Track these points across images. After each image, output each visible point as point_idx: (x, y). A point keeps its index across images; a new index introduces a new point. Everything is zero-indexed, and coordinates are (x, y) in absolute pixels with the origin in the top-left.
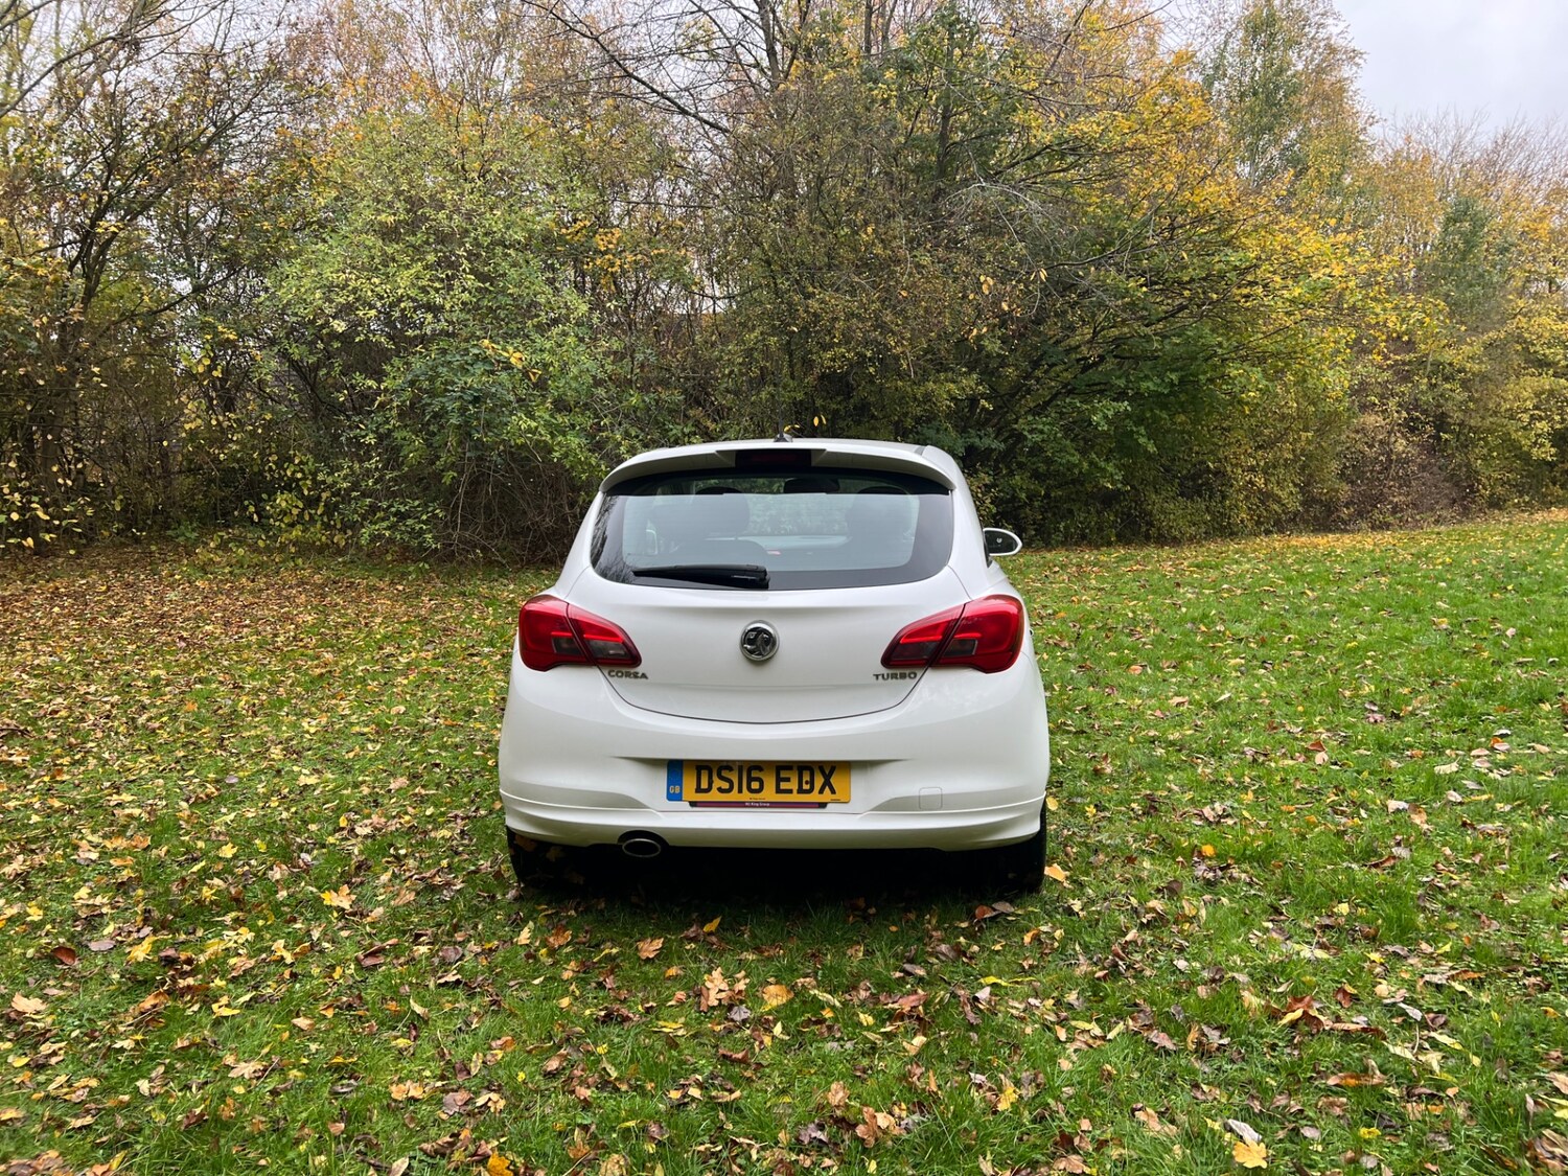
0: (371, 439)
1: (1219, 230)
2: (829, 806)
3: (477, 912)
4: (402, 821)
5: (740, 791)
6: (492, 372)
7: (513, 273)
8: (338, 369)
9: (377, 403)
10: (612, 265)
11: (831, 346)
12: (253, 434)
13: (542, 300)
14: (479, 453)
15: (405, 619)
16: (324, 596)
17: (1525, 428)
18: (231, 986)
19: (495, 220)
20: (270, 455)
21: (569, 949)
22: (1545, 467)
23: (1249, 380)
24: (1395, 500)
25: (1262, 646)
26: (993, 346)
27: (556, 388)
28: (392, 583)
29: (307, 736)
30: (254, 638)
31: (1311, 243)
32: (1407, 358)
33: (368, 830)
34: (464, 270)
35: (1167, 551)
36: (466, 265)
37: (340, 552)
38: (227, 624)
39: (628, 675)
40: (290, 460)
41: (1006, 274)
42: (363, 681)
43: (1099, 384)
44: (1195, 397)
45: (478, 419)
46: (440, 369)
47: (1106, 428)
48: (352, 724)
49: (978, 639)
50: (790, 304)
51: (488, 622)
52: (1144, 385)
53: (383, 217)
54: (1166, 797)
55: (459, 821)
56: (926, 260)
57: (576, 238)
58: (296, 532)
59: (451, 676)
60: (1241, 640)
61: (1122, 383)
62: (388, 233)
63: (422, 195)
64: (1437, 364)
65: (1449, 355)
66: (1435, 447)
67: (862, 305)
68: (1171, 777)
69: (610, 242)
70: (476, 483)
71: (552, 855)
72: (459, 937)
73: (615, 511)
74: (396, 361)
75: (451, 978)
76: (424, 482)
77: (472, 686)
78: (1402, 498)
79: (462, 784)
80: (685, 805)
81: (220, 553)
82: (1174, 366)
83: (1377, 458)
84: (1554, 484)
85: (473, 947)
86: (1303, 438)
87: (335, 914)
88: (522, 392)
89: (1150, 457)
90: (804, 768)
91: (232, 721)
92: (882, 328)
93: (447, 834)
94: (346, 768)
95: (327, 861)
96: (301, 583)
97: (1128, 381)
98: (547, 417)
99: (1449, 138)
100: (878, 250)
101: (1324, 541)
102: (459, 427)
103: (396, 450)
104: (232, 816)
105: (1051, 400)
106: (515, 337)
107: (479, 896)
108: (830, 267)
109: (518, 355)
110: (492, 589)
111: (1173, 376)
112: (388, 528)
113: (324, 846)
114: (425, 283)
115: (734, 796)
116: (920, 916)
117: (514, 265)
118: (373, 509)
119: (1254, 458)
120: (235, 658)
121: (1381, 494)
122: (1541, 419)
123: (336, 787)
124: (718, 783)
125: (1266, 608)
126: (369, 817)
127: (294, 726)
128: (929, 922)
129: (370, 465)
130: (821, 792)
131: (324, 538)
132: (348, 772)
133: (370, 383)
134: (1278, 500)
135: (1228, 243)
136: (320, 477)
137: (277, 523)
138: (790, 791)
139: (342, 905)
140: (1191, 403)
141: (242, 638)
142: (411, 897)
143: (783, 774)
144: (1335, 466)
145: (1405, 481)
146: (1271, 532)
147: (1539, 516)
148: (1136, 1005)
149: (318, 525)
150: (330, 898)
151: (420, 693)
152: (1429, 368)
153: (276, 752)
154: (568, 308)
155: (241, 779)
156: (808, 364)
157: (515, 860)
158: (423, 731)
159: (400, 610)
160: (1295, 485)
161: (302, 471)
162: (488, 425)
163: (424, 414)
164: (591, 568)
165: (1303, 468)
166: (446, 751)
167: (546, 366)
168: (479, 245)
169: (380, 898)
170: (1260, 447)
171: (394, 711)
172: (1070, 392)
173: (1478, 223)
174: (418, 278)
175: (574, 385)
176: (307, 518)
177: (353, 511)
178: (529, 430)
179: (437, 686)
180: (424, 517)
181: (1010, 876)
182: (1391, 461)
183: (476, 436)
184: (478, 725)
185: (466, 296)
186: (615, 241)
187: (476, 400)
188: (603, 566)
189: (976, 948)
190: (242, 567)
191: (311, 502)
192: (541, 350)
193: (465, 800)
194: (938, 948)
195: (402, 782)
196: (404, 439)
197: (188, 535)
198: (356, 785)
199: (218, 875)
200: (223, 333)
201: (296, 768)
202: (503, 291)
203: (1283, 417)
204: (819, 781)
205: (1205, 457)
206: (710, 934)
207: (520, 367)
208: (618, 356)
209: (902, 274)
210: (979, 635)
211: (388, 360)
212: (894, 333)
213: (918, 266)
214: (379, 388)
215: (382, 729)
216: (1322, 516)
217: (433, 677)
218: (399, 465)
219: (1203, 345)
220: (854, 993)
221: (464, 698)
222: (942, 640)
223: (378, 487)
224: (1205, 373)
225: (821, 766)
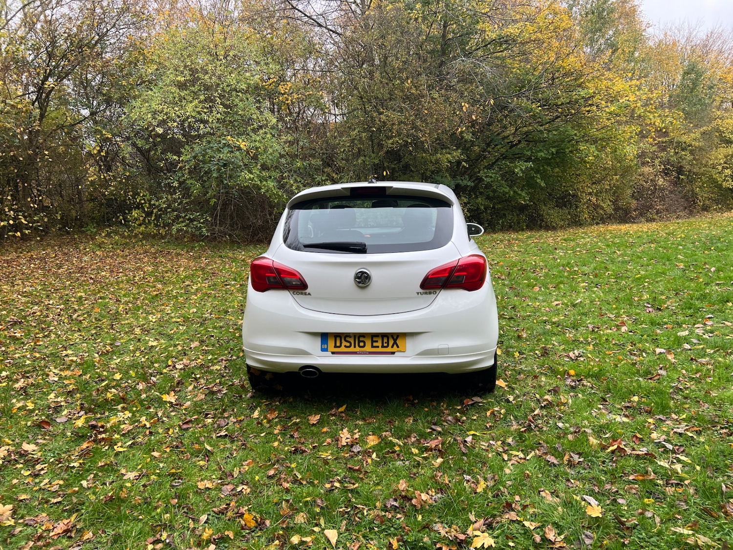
0: (176, 184)
1: (576, 80)
3: (234, 403)
4: (197, 362)
5: (355, 347)
6: (232, 152)
7: (241, 104)
8: (159, 151)
9: (178, 167)
10: (287, 100)
11: (392, 137)
12: (120, 182)
13: (254, 117)
14: (227, 190)
15: (194, 268)
16: (156, 258)
17: (719, 173)
18: (122, 438)
19: (232, 79)
20: (129, 192)
21: (277, 420)
22: (729, 191)
23: (590, 152)
24: (658, 207)
25: (596, 277)
26: (468, 137)
27: (262, 158)
28: (187, 252)
29: (151, 323)
30: (125, 278)
31: (620, 85)
32: (664, 140)
33: (182, 366)
34: (218, 103)
35: (550, 233)
36: (218, 100)
37: (163, 237)
38: (112, 271)
39: (302, 294)
40: (138, 194)
41: (474, 102)
42: (176, 297)
43: (518, 154)
44: (563, 160)
45: (226, 174)
46: (208, 151)
47: (521, 175)
48: (172, 317)
49: (465, 275)
50: (372, 117)
51: (233, 269)
52: (540, 154)
53: (179, 78)
54: (551, 348)
55: (223, 362)
56: (436, 96)
57: (270, 87)
58: (142, 228)
59: (217, 295)
60: (585, 274)
61: (529, 153)
62: (182, 86)
63: (197, 67)
64: (678, 143)
65: (684, 138)
66: (677, 182)
67: (406, 118)
68: (554, 339)
69: (286, 89)
70: (225, 205)
71: (267, 377)
72: (226, 415)
73: (294, 217)
74: (187, 147)
75: (223, 433)
76: (201, 204)
77: (227, 299)
78: (661, 207)
79: (224, 345)
81: (107, 238)
82: (554, 145)
83: (649, 188)
85: (233, 419)
86: (614, 179)
87: (168, 405)
88: (246, 161)
89: (542, 188)
90: (384, 336)
91: (116, 316)
92: (416, 128)
93: (219, 368)
94: (170, 338)
95: (163, 381)
96: (146, 252)
97: (532, 153)
98: (258, 173)
99: (685, 34)
100: (413, 91)
101: (624, 227)
102: (217, 178)
103: (188, 189)
104: (119, 360)
105: (495, 162)
106: (243, 135)
107: (234, 396)
108: (390, 99)
109: (244, 143)
110: (234, 254)
111: (553, 150)
112: (185, 226)
113: (161, 374)
114: (199, 110)
115: (352, 349)
116: (439, 404)
117: (241, 100)
118: (178, 217)
119: (591, 188)
120: (116, 287)
121: (651, 205)
122: (727, 168)
123: (166, 347)
124: (344, 343)
125: (597, 259)
126: (182, 360)
127: (145, 318)
128: (443, 407)
129: (176, 196)
130: (392, 347)
131: (155, 231)
132: (171, 340)
133: (175, 157)
134: (602, 208)
135: (580, 86)
136: (153, 202)
137: (133, 224)
138: (378, 347)
139: (171, 401)
140: (562, 163)
141: (119, 278)
142: (203, 396)
143: (375, 339)
144: (629, 192)
145: (662, 199)
146: (599, 223)
147: (725, 214)
148: (540, 444)
149: (152, 225)
150: (166, 398)
151: (203, 303)
152: (675, 145)
153: (138, 331)
154: (267, 121)
155: (122, 343)
156: (381, 146)
157: (251, 379)
158: (205, 321)
159: (192, 264)
160: (611, 201)
161: (144, 199)
162: (231, 177)
163: (200, 172)
164: (283, 244)
165: (614, 193)
166: (216, 329)
167: (257, 148)
168: (224, 91)
169: (189, 397)
170: (594, 183)
171: (191, 311)
172: (504, 158)
173: (699, 74)
174: (196, 107)
175: (270, 157)
176: (147, 221)
177: (169, 217)
178: (250, 179)
179: (210, 299)
180: (202, 221)
181: (480, 385)
182: (656, 189)
183: (225, 182)
184: (231, 318)
185: (219, 116)
186: (288, 88)
187: (225, 165)
188: (289, 243)
189: (464, 418)
190: (117, 245)
191: (149, 214)
192: (255, 141)
193: (226, 352)
194: (447, 418)
195: (196, 344)
196: (192, 184)
197: (92, 230)
198: (175, 346)
199: (114, 387)
200: (105, 134)
201: (147, 338)
202: (236, 113)
203: (605, 169)
204: (391, 342)
205: (568, 188)
207: (245, 149)
208: (291, 143)
209: (425, 102)
210: (466, 273)
211: (183, 147)
212: (421, 131)
213: (433, 98)
214: (179, 160)
215: (186, 320)
216: (623, 216)
217: (209, 295)
218: (189, 197)
219: (567, 135)
220: (409, 439)
221: (223, 305)
222: (448, 276)
223: (180, 206)
224: (568, 148)
225: (392, 335)
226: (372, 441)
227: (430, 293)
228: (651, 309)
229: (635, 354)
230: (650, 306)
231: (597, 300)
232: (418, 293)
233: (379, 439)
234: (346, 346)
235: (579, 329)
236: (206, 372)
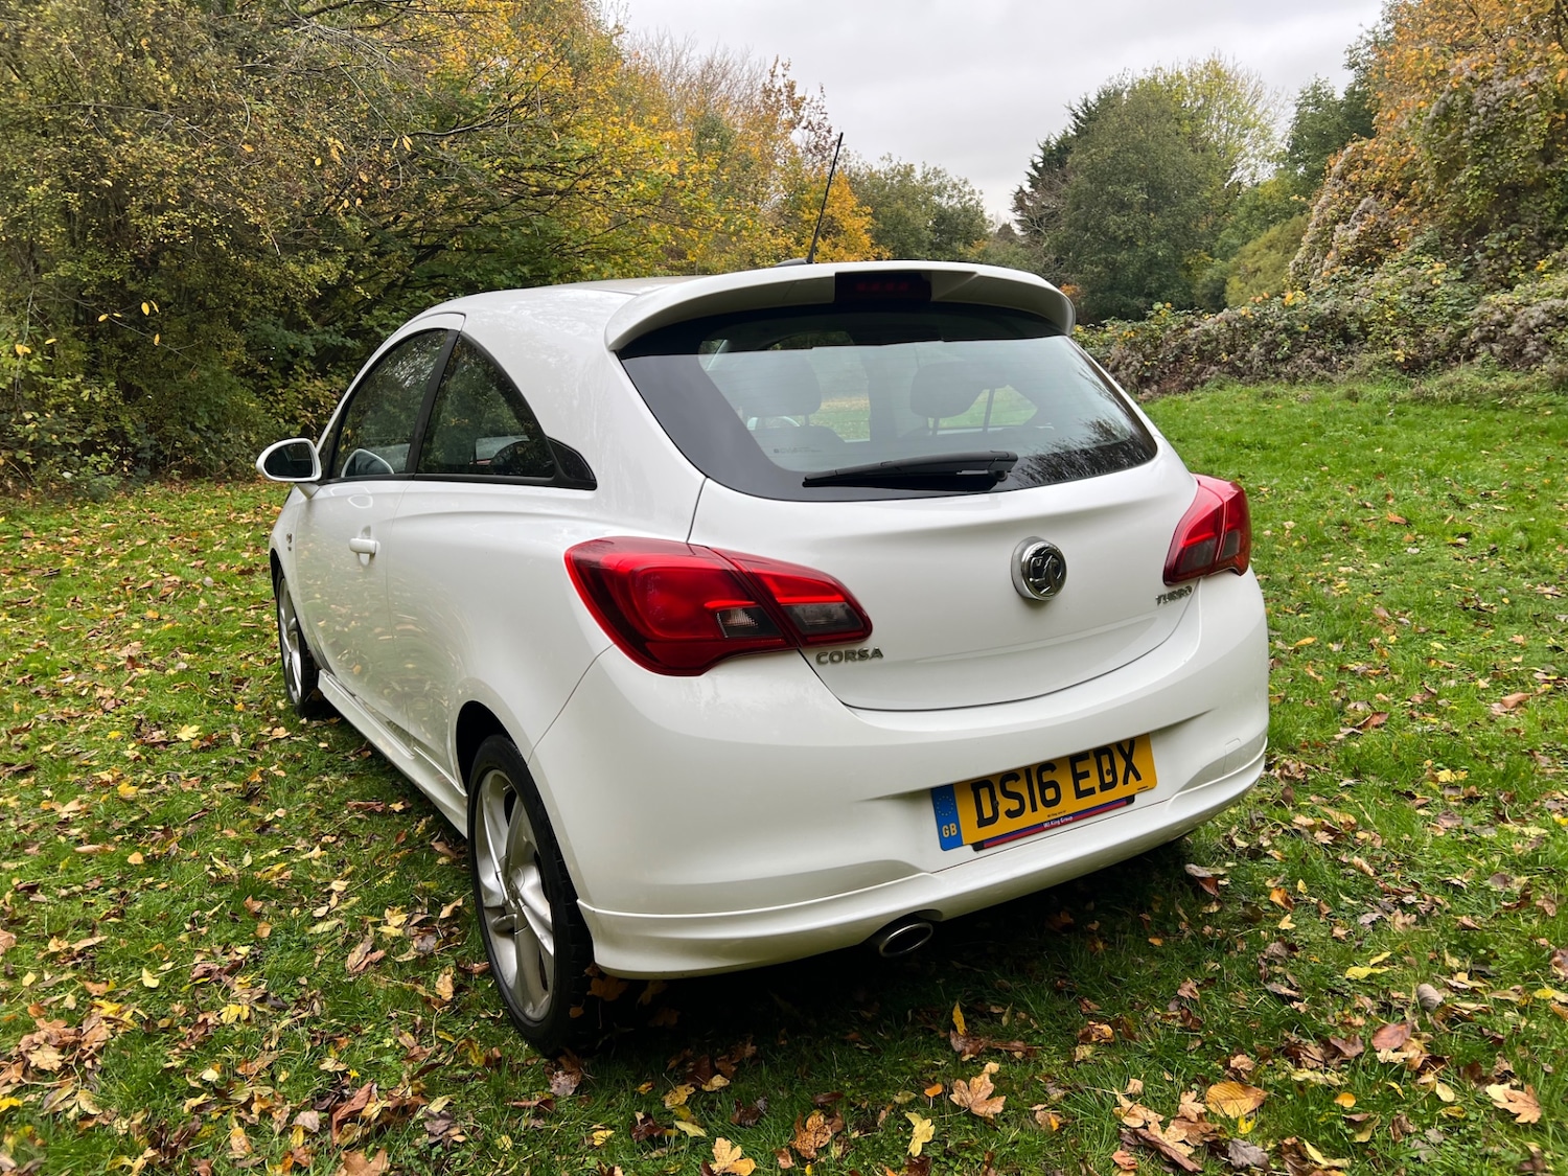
2: (1135, 797)
5: (1034, 809)
43: (442, 276)
52: (497, 278)
56: (265, 109)
71: (648, 994)
80: (969, 851)
82: (521, 259)
90: (1103, 755)
105: (383, 293)
124: (1004, 804)
138: (1091, 791)
142: (380, 1163)
143: (1081, 769)
172: (405, 285)
204: (1121, 767)
206: (974, 1032)
209: (243, 124)
213: (256, 115)
225: (1119, 745)
227: (1180, 595)
232: (1159, 599)
234: (1011, 814)
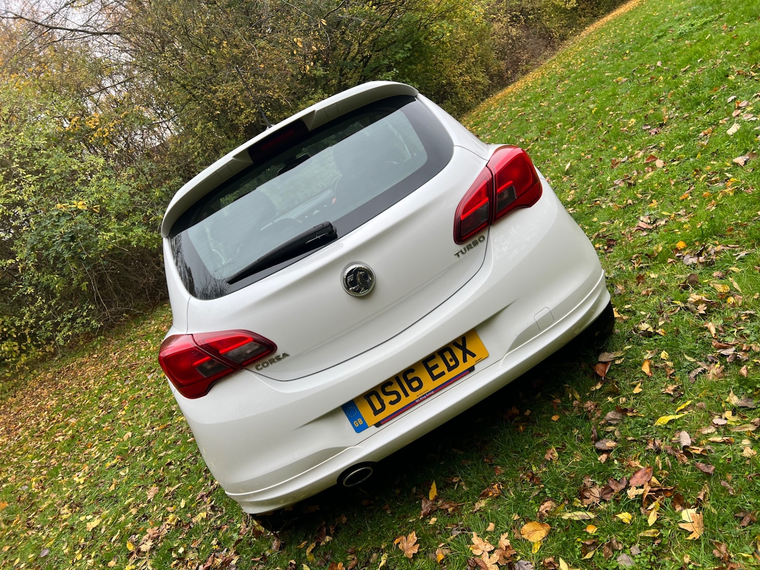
0: (30, 290)
2: (475, 367)
4: (169, 521)
5: (407, 395)
6: (73, 219)
7: (50, 162)
9: (20, 269)
10: (104, 133)
11: (242, 111)
13: (75, 167)
14: (92, 265)
15: (106, 373)
16: (56, 384)
19: (23, 139)
22: (574, 12)
23: (443, 29)
24: (524, 58)
25: (550, 136)
26: (320, 72)
27: (112, 208)
28: (90, 355)
29: (81, 487)
30: (26, 433)
33: (150, 544)
34: (22, 174)
36: (21, 171)
37: (54, 354)
39: (272, 361)
41: (305, 33)
42: (98, 427)
43: (376, 68)
44: (422, 52)
45: (80, 248)
46: (43, 233)
48: (104, 462)
49: (513, 185)
50: (208, 101)
51: (151, 349)
54: (606, 231)
56: (262, 43)
57: (76, 129)
58: (24, 359)
59: (148, 394)
60: (537, 140)
61: (386, 62)
66: (527, 26)
68: (595, 219)
69: (96, 122)
70: (101, 280)
73: (184, 246)
74: (16, 242)
76: (72, 296)
77: (162, 393)
78: (527, 55)
79: (192, 468)
80: (373, 429)
82: (406, 40)
83: (508, 43)
84: (581, 17)
86: (475, 48)
88: (95, 221)
90: (443, 352)
91: (31, 502)
92: (261, 89)
93: (203, 515)
94: (113, 499)
96: (41, 383)
97: (389, 59)
100: (235, 51)
101: (510, 88)
102: (73, 257)
103: (47, 288)
106: (73, 194)
107: (254, 562)
108: (217, 72)
109: (81, 203)
110: (143, 329)
111: (408, 45)
112: (69, 330)
114: (5, 192)
115: (404, 401)
117: (48, 157)
118: (56, 324)
119: (460, 69)
120: (20, 453)
121: (517, 58)
123: (114, 519)
124: (387, 399)
125: (531, 121)
126: (145, 532)
127: (70, 483)
128: (574, 399)
129: (39, 303)
130: (465, 360)
131: (40, 353)
132: (116, 502)
133: (9, 261)
134: (479, 83)
136: (17, 324)
137: (10, 360)
138: (443, 374)
140: (421, 56)
141: (20, 436)
143: (431, 365)
144: (493, 55)
145: (524, 48)
146: (484, 99)
147: (583, 34)
149: (33, 348)
153: (65, 511)
154: (93, 166)
155: (50, 549)
156: (235, 127)
158: (150, 443)
159: (101, 368)
160: (483, 72)
161: (5, 327)
162: (88, 248)
163: (49, 262)
164: (193, 299)
165: (481, 63)
166: (171, 449)
167: (99, 201)
168: (22, 157)
170: (459, 63)
171: (125, 438)
175: (121, 202)
176: (24, 348)
177: (43, 334)
178: (111, 238)
179: (143, 405)
180: (85, 314)
182: (513, 40)
183: (84, 257)
185: (33, 188)
186: (98, 120)
187: (73, 239)
188: (200, 290)
190: (6, 392)
192: (92, 194)
193: (201, 480)
194: (607, 418)
195: (153, 491)
196: (47, 280)
198: (126, 509)
201: (82, 519)
202: (52, 174)
203: (461, 44)
204: (459, 354)
205: (440, 79)
206: (436, 499)
207: (86, 208)
208: (136, 177)
209: (256, 56)
210: (511, 182)
211: (13, 245)
212: (269, 89)
213: (261, 48)
214: (16, 261)
215: (124, 455)
216: (501, 81)
217: (137, 400)
218: (54, 296)
219: (414, 22)
220: (587, 494)
221: (162, 405)
222: (490, 200)
223: (51, 312)
224: (421, 36)
225: (455, 343)
226: (535, 534)
227: (475, 243)
228: (655, 130)
229: (716, 181)
230: (649, 127)
231: (583, 154)
232: (457, 254)
233: (542, 525)
234: (392, 403)
235: (609, 193)
236: (190, 535)
